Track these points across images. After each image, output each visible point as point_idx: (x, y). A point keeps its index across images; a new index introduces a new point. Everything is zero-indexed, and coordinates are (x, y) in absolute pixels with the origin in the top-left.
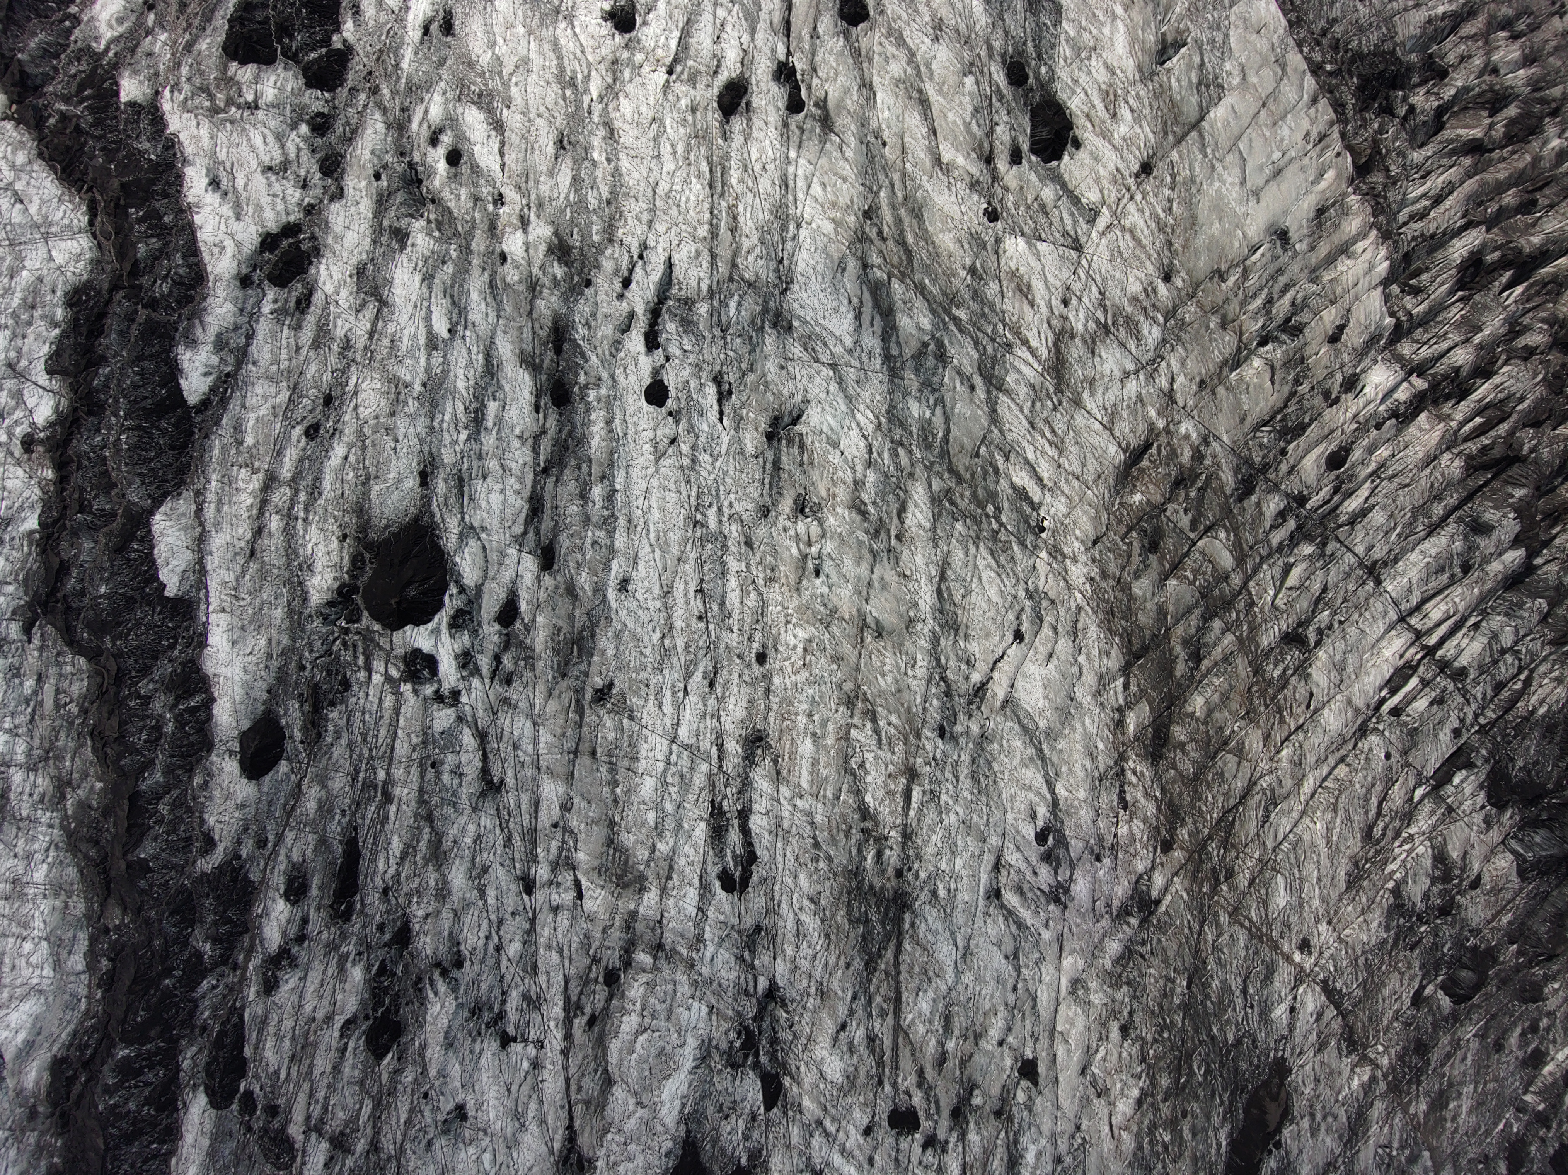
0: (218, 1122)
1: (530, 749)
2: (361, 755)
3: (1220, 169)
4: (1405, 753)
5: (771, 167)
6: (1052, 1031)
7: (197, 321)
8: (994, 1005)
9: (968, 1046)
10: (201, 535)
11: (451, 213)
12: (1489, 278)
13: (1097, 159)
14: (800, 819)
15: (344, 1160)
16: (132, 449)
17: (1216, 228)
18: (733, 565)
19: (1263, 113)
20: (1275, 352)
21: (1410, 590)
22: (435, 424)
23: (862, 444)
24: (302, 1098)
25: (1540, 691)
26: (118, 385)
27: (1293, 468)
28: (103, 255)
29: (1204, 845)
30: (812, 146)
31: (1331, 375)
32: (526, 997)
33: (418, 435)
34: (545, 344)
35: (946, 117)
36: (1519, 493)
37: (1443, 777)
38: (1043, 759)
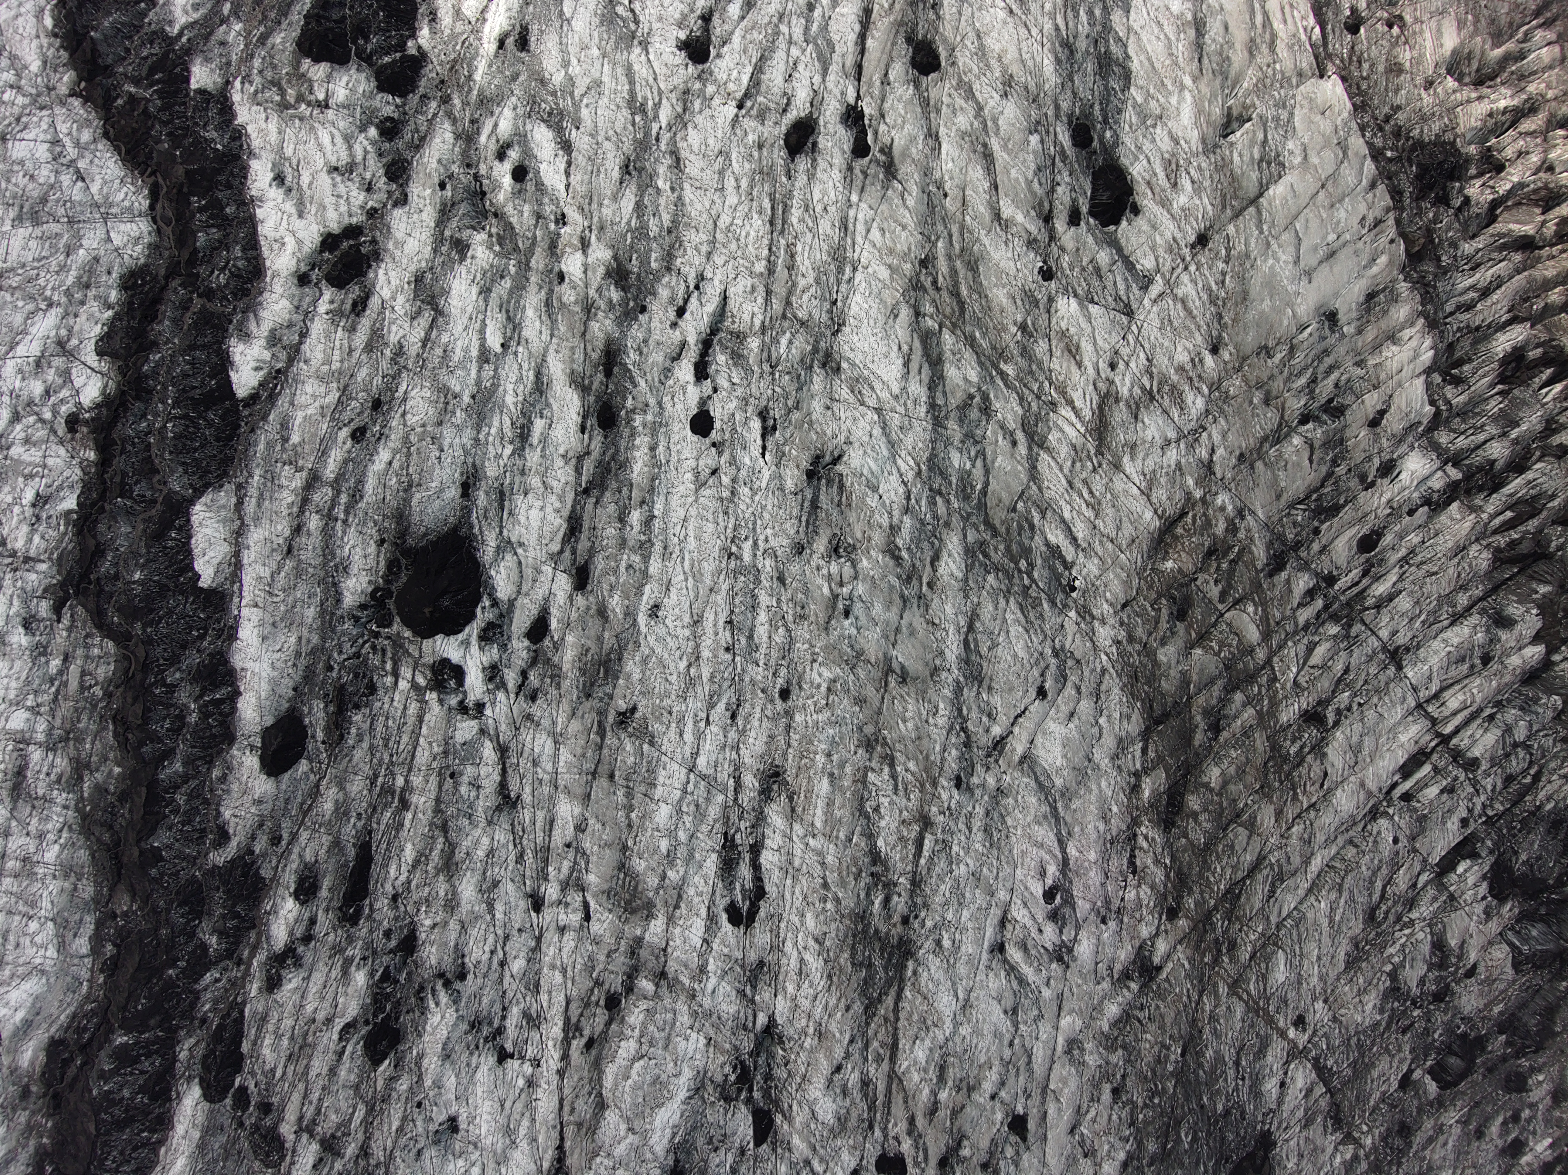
0: (211, 1115)
1: (549, 767)
2: (381, 761)
3: (1274, 246)
4: (1413, 838)
5: (832, 209)
6: (1045, 1089)
7: (251, 315)
8: (989, 1059)
9: (960, 1098)
10: (240, 528)
11: (513, 228)
12: (1530, 373)
13: (1154, 227)
14: (812, 859)
15: (333, 1163)
16: (178, 437)
17: (1266, 305)
18: (764, 599)
19: (1322, 194)
20: (1315, 432)
21: (1430, 678)
22: (481, 437)
23: (901, 490)
24: (296, 1097)
25: (1549, 787)
26: (168, 372)
27: (1325, 547)
28: (161, 240)
29: (1209, 915)
30: (874, 191)
31: (1369, 459)
32: (526, 1015)
33: (463, 446)
34: (596, 366)
35: (1008, 173)
36: (1543, 589)
37: (1447, 864)
38: (1057, 817)
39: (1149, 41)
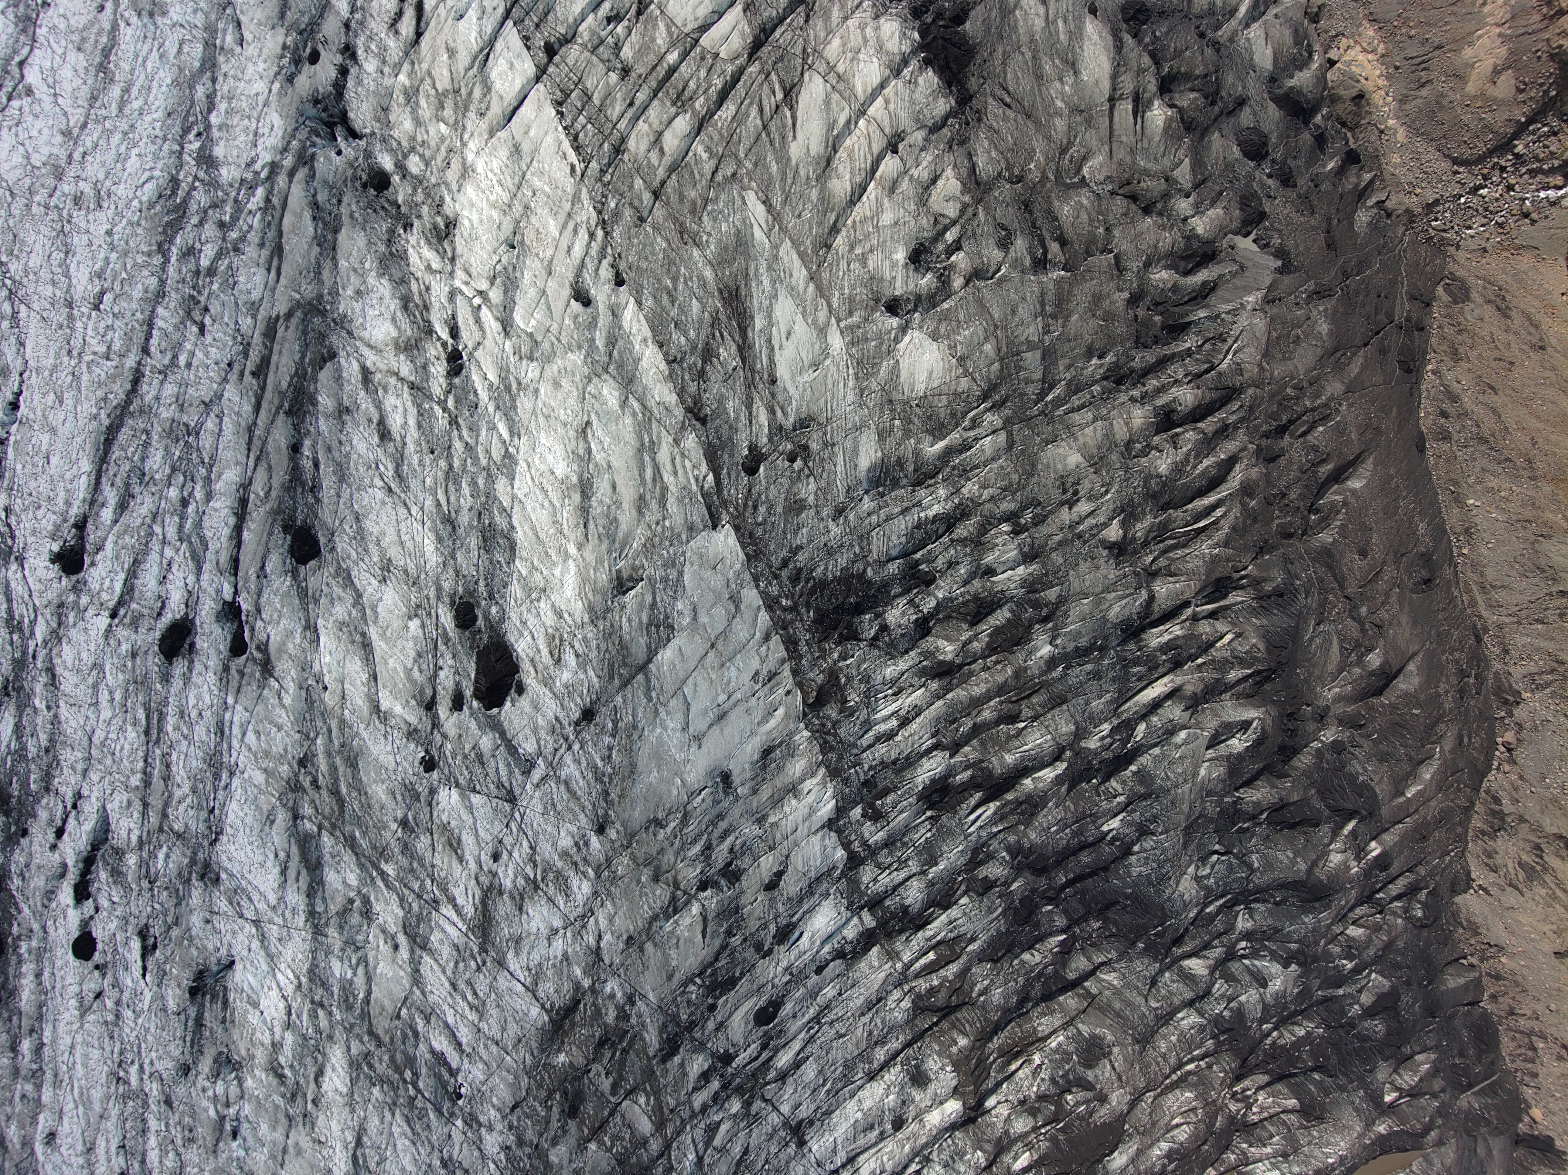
3: (663, 714)
5: (210, 712)
13: (537, 708)
17: (654, 777)
18: (153, 1124)
19: (711, 655)
20: (713, 899)
23: (282, 1005)
27: (720, 1025)
30: (253, 690)
31: (765, 926)
35: (388, 662)
36: (961, 1042)
39: (534, 509)
